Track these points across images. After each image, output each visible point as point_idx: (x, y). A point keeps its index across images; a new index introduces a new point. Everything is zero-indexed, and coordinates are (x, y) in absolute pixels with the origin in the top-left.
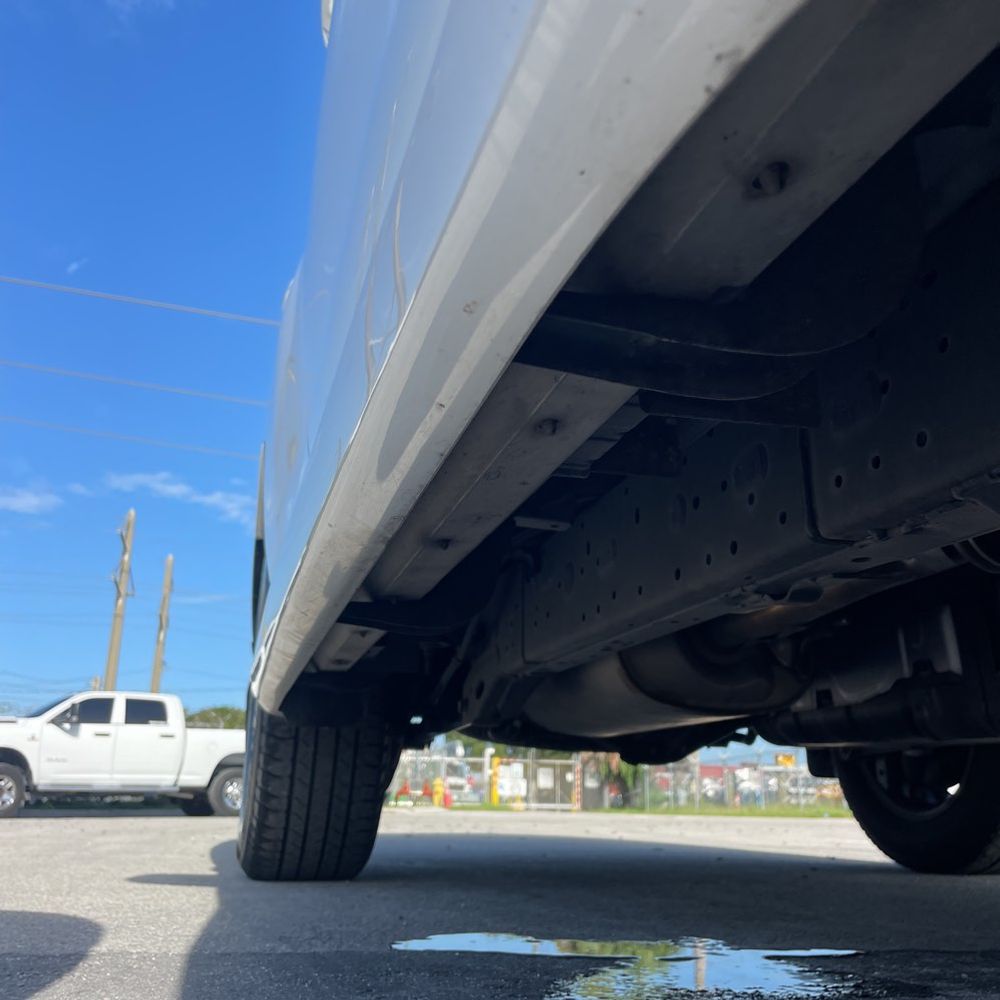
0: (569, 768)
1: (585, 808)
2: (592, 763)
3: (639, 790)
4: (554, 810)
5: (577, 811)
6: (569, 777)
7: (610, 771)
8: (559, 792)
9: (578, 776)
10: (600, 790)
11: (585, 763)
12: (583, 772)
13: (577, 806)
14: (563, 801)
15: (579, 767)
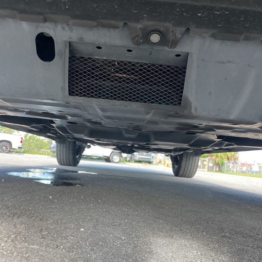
0: (205, 161)
1: (208, 171)
2: (211, 160)
3: (223, 168)
4: (200, 170)
5: (206, 171)
6: (205, 163)
7: (216, 162)
8: (202, 166)
9: (207, 163)
10: (213, 167)
11: (209, 160)
12: (209, 162)
13: (206, 170)
14: (202, 168)
15: (208, 160)
